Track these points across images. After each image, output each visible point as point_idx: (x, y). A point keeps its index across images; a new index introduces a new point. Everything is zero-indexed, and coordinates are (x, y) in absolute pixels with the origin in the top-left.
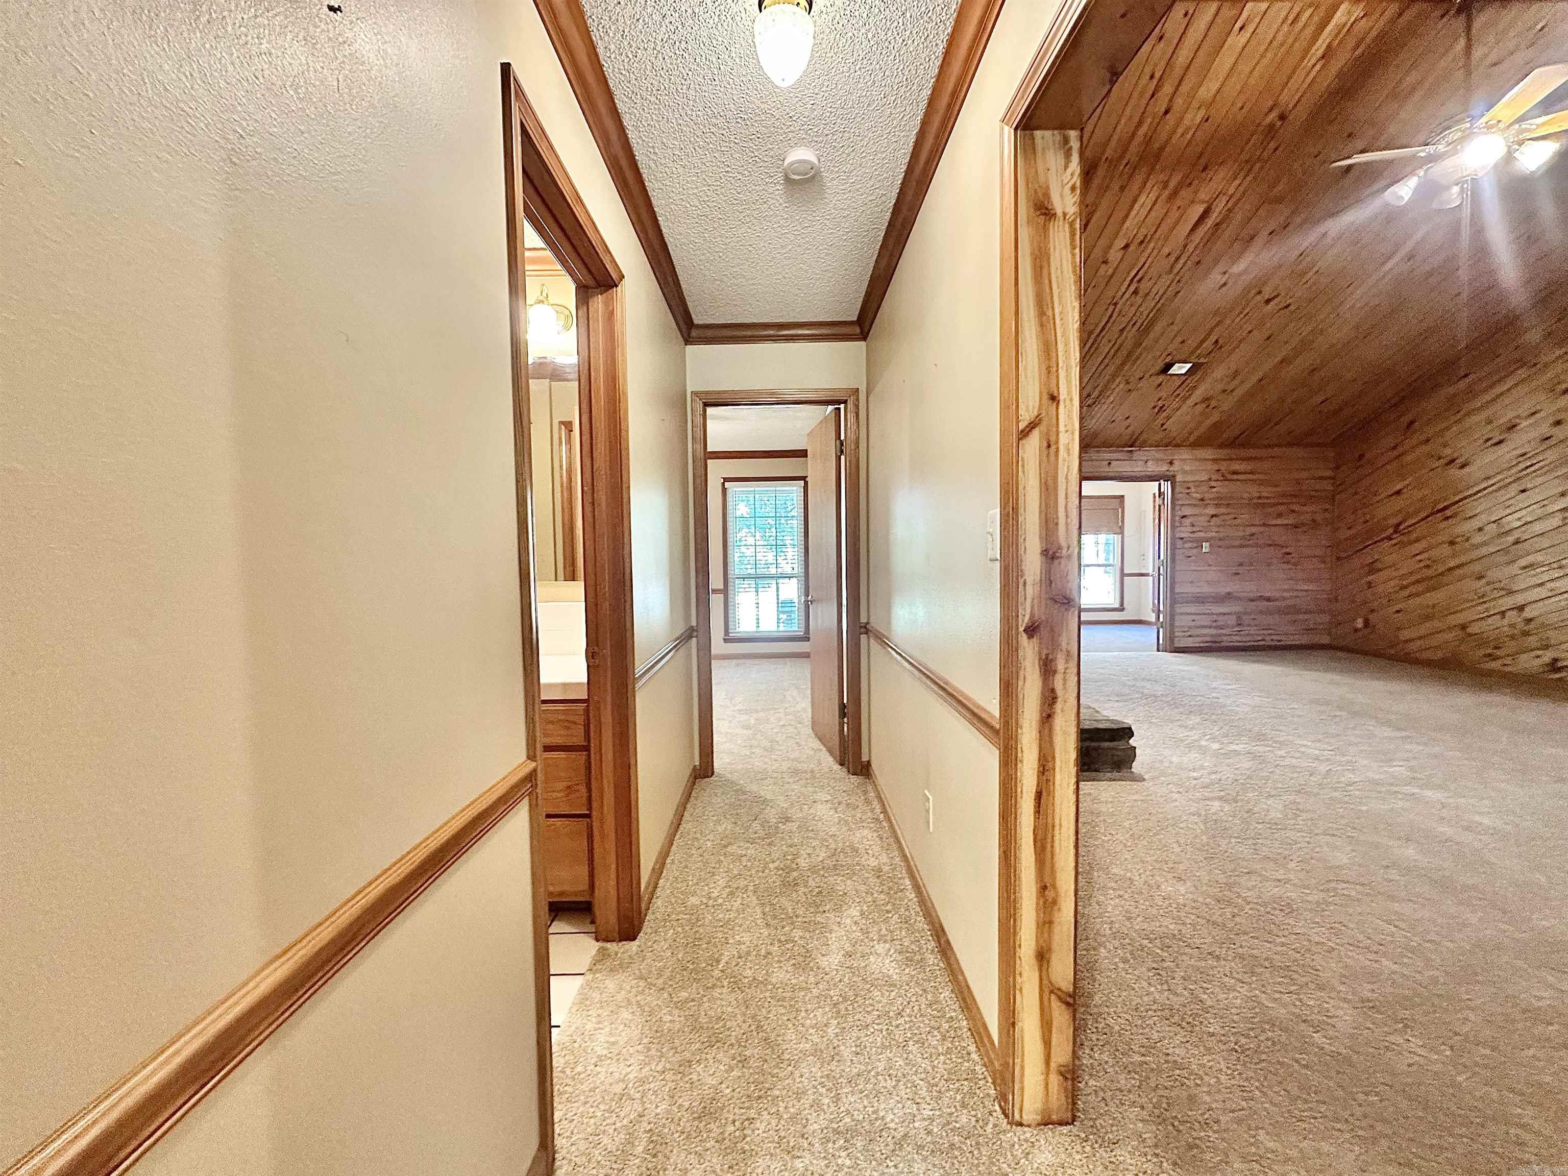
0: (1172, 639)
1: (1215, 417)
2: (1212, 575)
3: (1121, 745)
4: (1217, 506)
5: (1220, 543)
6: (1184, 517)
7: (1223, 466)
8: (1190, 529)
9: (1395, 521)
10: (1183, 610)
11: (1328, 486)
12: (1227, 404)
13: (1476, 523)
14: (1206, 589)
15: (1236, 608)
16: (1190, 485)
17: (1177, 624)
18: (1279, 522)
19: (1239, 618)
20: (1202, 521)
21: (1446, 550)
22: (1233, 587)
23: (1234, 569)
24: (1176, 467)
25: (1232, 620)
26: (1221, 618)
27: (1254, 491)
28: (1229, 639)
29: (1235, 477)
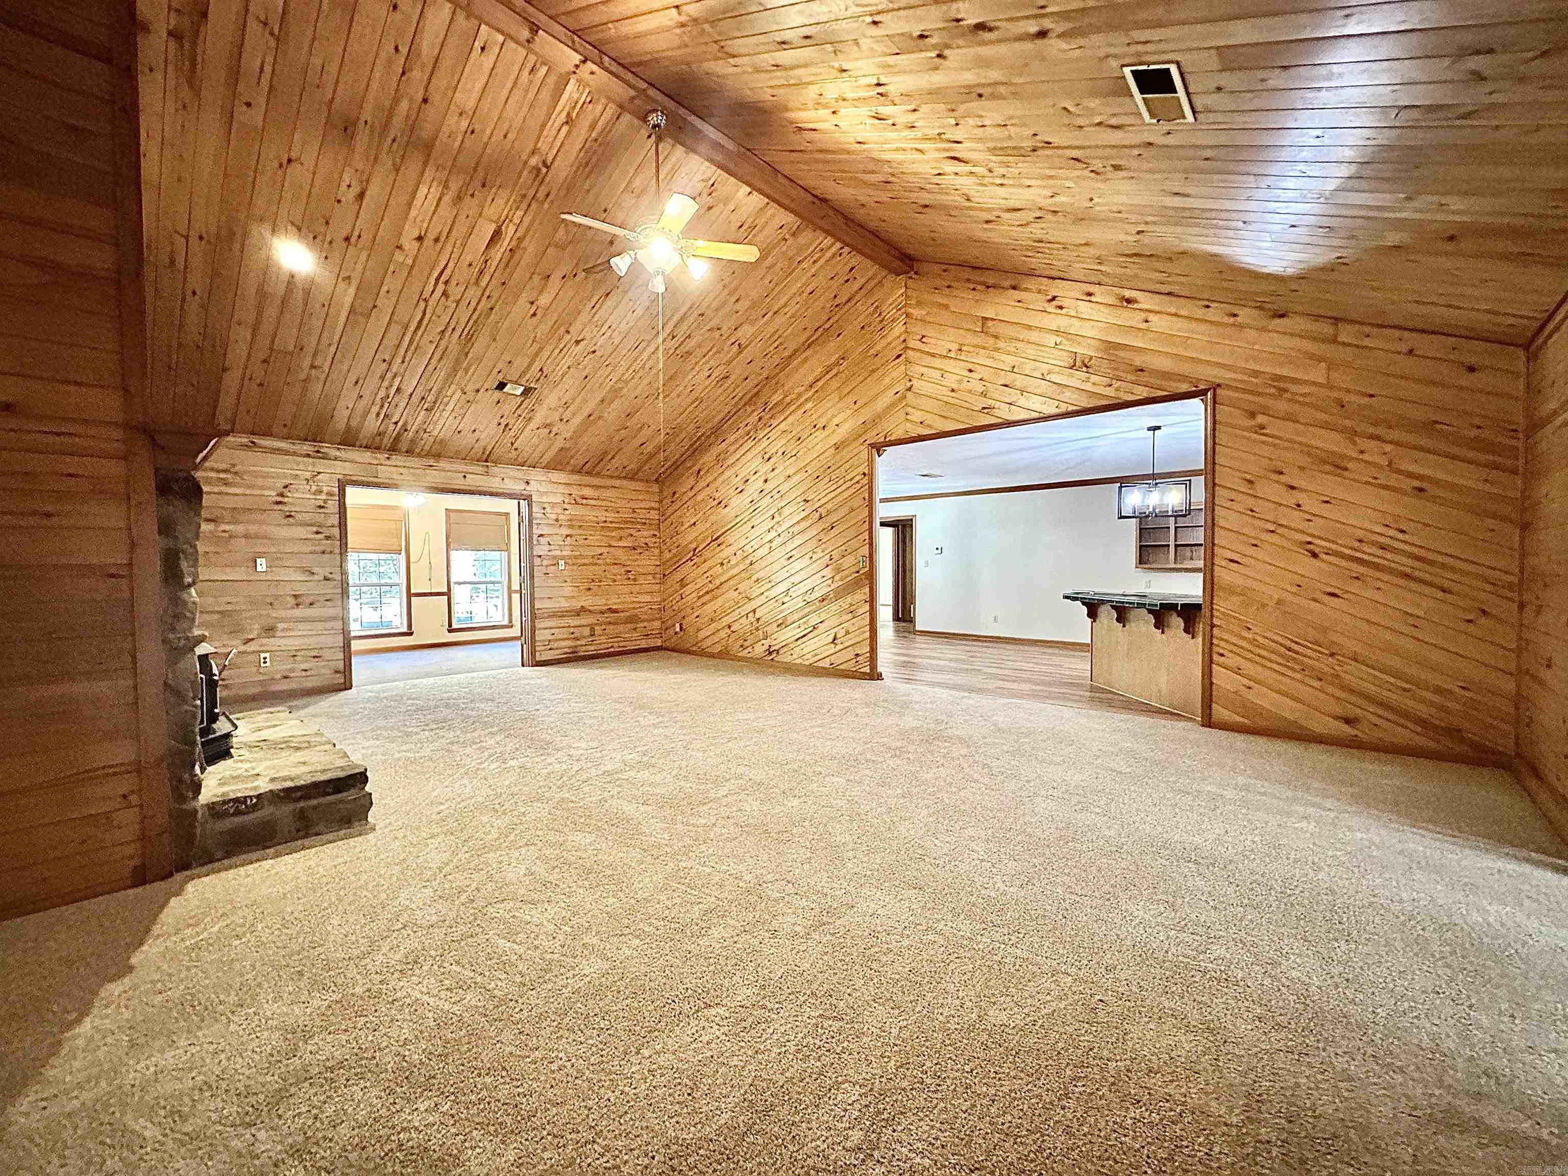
0: (533, 654)
1: (559, 443)
2: (568, 590)
3: (351, 794)
4: (571, 527)
5: (574, 561)
6: (541, 535)
7: (575, 491)
8: (547, 547)
9: (694, 546)
10: (543, 625)
11: (654, 515)
12: (567, 431)
13: (731, 550)
14: (564, 604)
15: (590, 620)
16: (546, 506)
17: (537, 638)
18: (621, 544)
19: (592, 630)
20: (558, 540)
21: (719, 569)
22: (587, 601)
23: (586, 586)
24: (533, 487)
25: (587, 632)
26: (576, 630)
27: (602, 515)
28: (584, 648)
29: (584, 501)
